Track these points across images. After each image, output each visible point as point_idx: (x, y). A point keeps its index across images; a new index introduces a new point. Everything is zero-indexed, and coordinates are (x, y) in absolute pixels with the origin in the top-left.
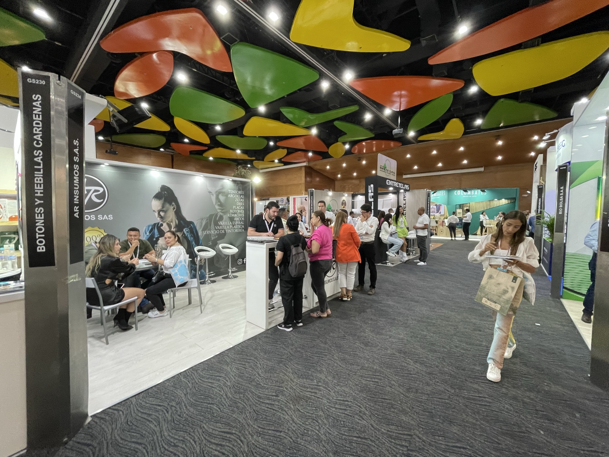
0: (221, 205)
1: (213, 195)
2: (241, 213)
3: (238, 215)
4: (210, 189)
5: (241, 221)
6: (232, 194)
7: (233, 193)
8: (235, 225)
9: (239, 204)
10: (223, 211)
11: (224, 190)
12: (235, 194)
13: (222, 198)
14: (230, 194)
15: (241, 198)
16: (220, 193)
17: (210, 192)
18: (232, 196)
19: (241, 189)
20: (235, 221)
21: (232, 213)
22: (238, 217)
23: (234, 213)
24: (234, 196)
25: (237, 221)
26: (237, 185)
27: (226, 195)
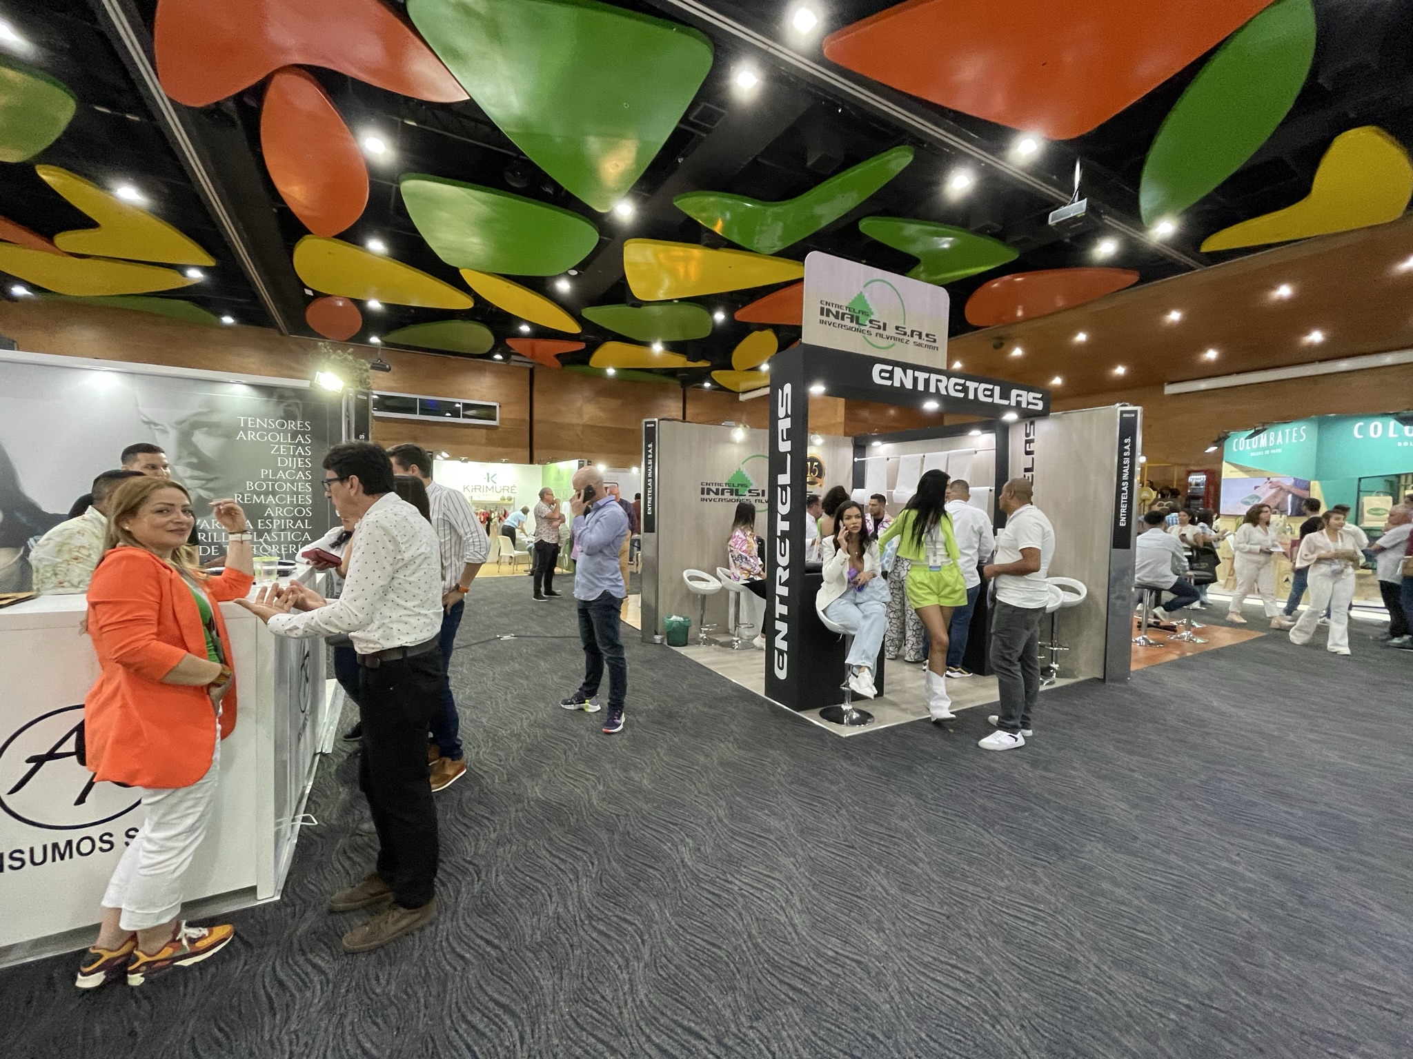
0: (202, 464)
1: (165, 432)
2: (297, 493)
3: (281, 499)
4: (149, 412)
5: (295, 519)
6: (256, 430)
7: (262, 428)
8: (269, 532)
9: (288, 462)
10: (210, 485)
11: (215, 418)
12: (268, 431)
13: (206, 443)
14: (245, 429)
15: (300, 443)
16: (196, 425)
17: (149, 423)
18: (251, 436)
19: (298, 414)
20: (269, 516)
21: (254, 492)
22: (283, 507)
23: (267, 493)
24: (262, 436)
25: (279, 517)
26: (279, 403)
27: (228, 433)
